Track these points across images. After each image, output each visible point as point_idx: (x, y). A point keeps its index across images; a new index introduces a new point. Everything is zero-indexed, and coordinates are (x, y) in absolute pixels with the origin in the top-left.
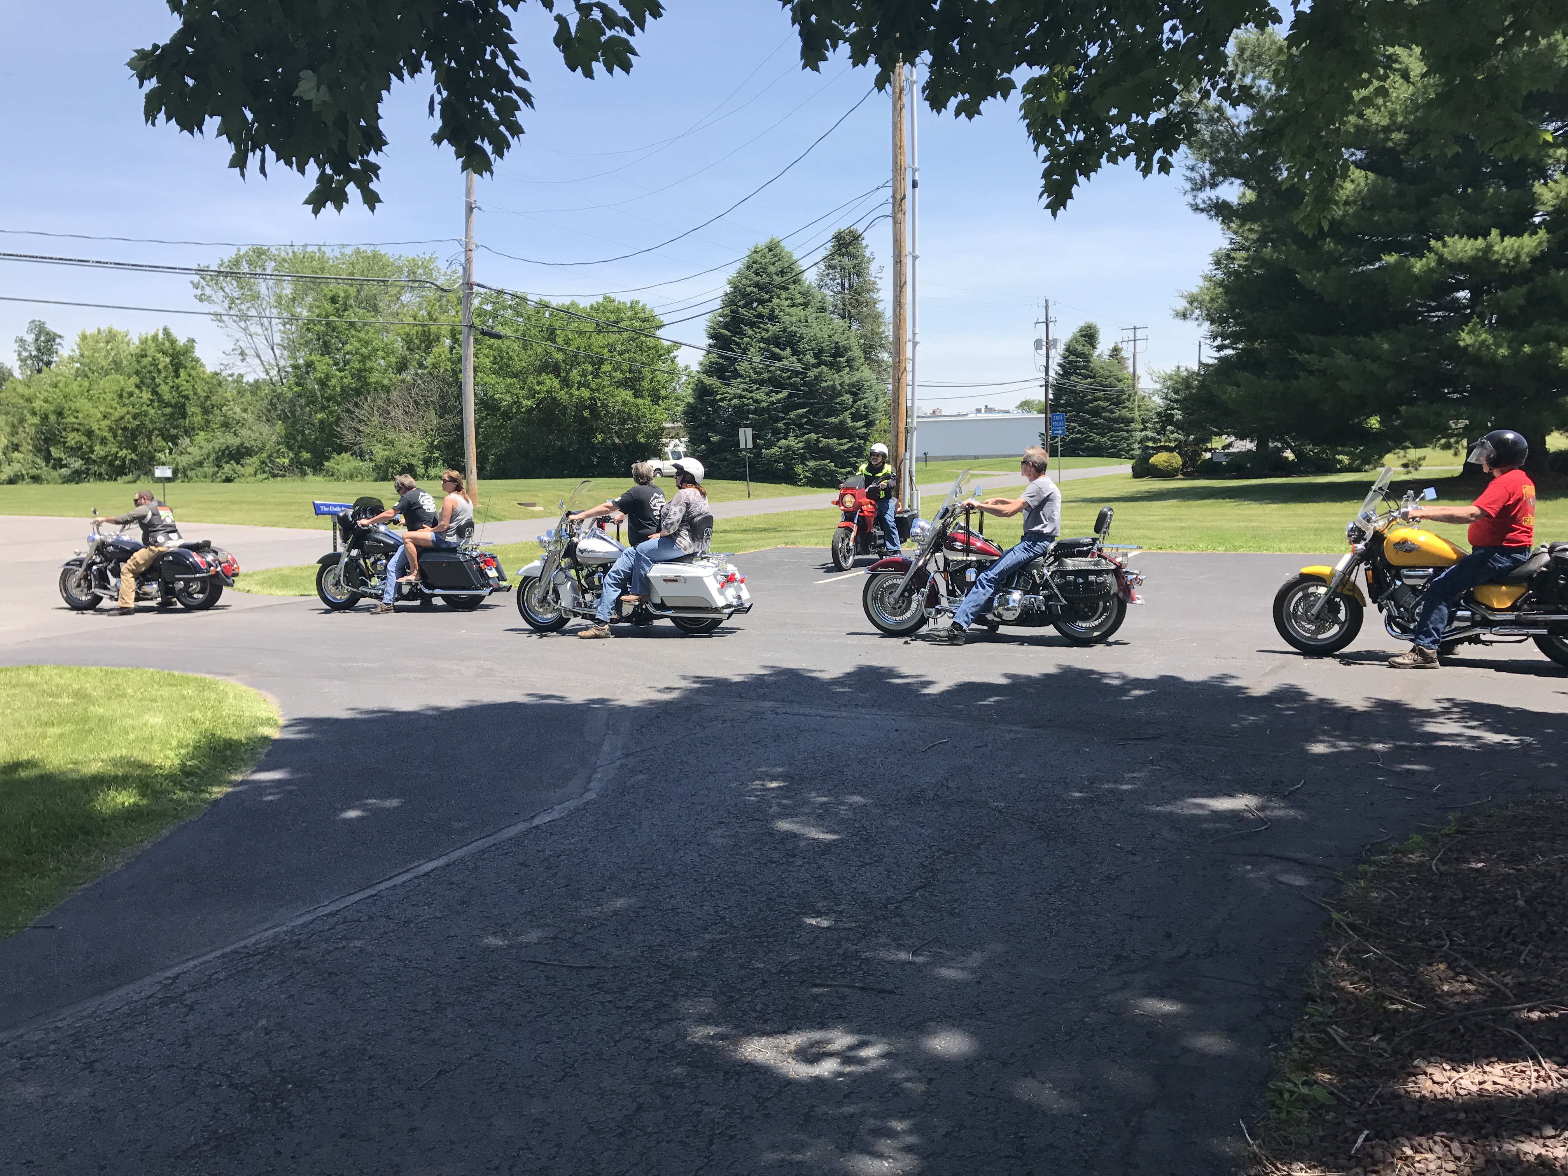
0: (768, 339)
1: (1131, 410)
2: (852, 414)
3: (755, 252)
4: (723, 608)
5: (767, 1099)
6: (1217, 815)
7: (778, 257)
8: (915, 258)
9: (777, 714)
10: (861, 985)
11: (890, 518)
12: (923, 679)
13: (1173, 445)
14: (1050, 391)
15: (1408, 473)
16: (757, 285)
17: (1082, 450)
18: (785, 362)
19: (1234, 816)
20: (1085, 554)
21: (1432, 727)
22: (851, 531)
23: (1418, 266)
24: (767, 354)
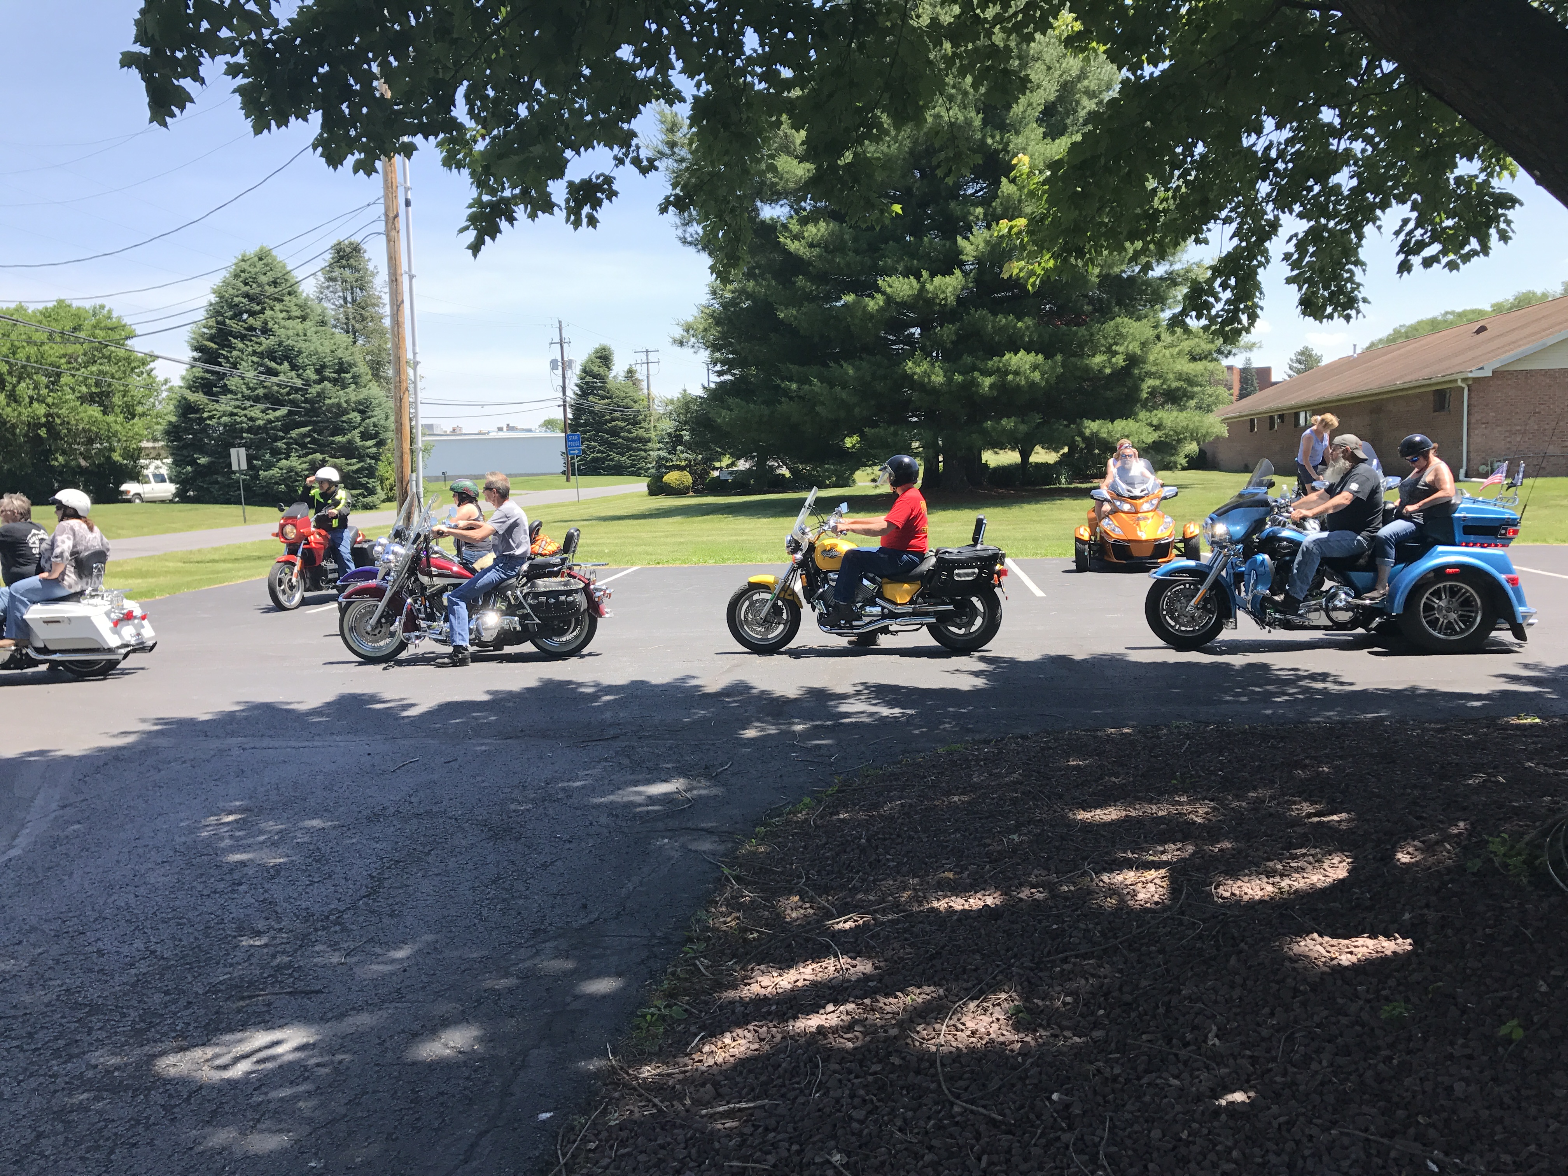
0: (262, 353)
1: (648, 430)
2: (361, 432)
3: (243, 260)
4: (118, 648)
5: (176, 1106)
6: (652, 800)
7: (270, 267)
8: (411, 277)
9: (244, 749)
10: (289, 990)
11: (345, 549)
12: (405, 702)
13: (683, 463)
14: (569, 410)
15: (876, 487)
16: (246, 295)
17: (603, 469)
18: (282, 377)
19: (666, 799)
20: (555, 574)
21: (844, 708)
22: (294, 565)
23: (874, 304)
24: (262, 369)
